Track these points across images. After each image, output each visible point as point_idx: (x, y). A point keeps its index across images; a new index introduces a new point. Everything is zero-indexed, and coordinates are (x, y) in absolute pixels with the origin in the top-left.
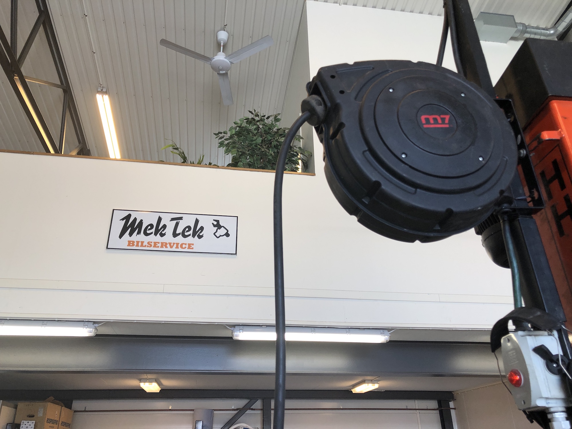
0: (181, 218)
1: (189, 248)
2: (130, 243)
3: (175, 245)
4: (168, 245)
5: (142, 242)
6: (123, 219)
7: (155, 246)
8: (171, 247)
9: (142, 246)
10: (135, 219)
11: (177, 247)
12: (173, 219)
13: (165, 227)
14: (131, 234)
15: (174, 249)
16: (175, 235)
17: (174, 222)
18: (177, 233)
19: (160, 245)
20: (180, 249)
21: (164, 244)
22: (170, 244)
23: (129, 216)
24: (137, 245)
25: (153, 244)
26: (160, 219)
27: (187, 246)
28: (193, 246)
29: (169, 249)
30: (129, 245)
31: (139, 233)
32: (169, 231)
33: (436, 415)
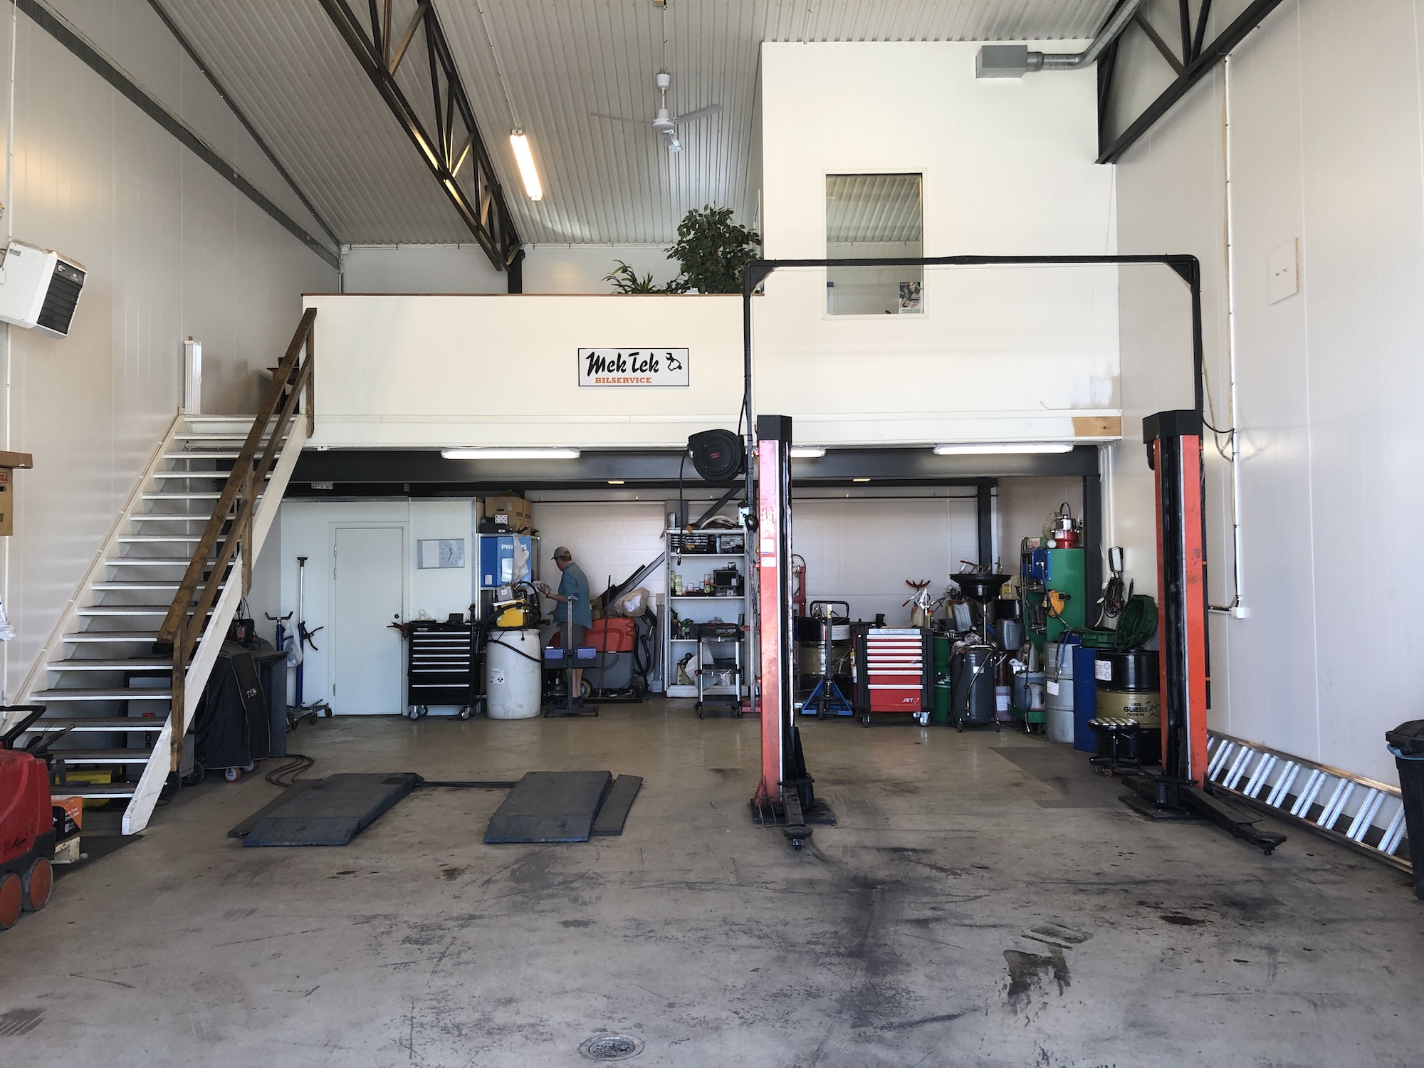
0: (637, 354)
1: (647, 382)
2: (598, 380)
3: (635, 380)
4: (629, 381)
5: (608, 379)
6: (588, 358)
7: (618, 382)
8: (632, 382)
9: (607, 382)
10: (599, 357)
11: (637, 382)
12: (631, 355)
13: (624, 363)
14: (597, 372)
15: (635, 384)
16: (634, 370)
17: (633, 357)
18: (636, 368)
19: (622, 380)
20: (640, 384)
21: (626, 380)
22: (631, 379)
23: (593, 354)
24: (604, 382)
25: (616, 380)
26: (619, 356)
27: (646, 380)
28: (650, 380)
29: (630, 384)
30: (597, 382)
31: (603, 370)
32: (629, 366)
33: (973, 504)
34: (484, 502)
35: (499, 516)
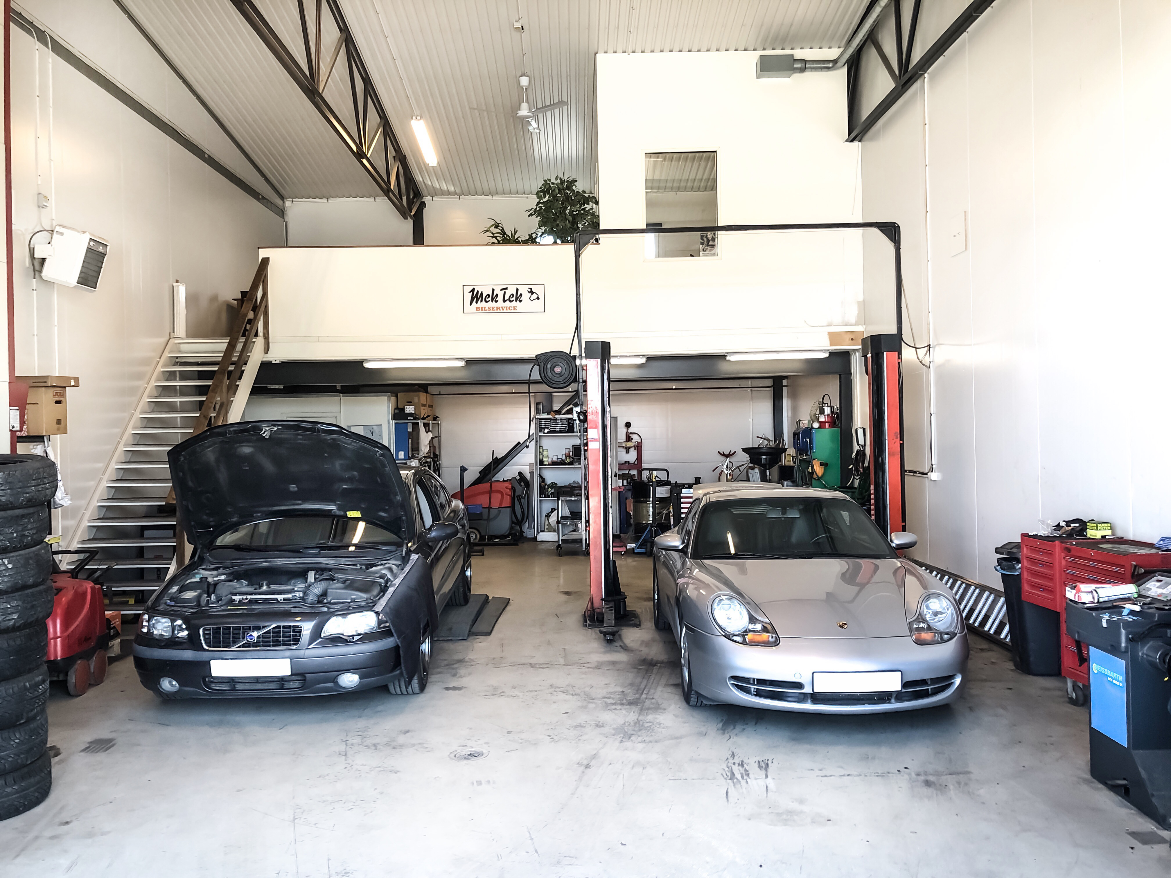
0: (507, 288)
1: (514, 310)
2: (478, 309)
3: (505, 309)
4: (501, 309)
5: (485, 308)
6: (470, 292)
7: (493, 310)
8: (503, 310)
9: (485, 310)
10: (478, 292)
11: (507, 310)
13: (497, 295)
14: (477, 302)
15: (505, 311)
16: (504, 301)
17: (503, 291)
18: (506, 299)
19: (495, 309)
20: (509, 311)
21: (498, 308)
22: (502, 307)
23: (474, 289)
24: (482, 310)
25: (491, 308)
26: (493, 290)
27: (513, 308)
28: (516, 308)
29: (502, 311)
31: (481, 301)
32: (500, 298)
33: (769, 393)
34: (397, 397)
35: (408, 407)
